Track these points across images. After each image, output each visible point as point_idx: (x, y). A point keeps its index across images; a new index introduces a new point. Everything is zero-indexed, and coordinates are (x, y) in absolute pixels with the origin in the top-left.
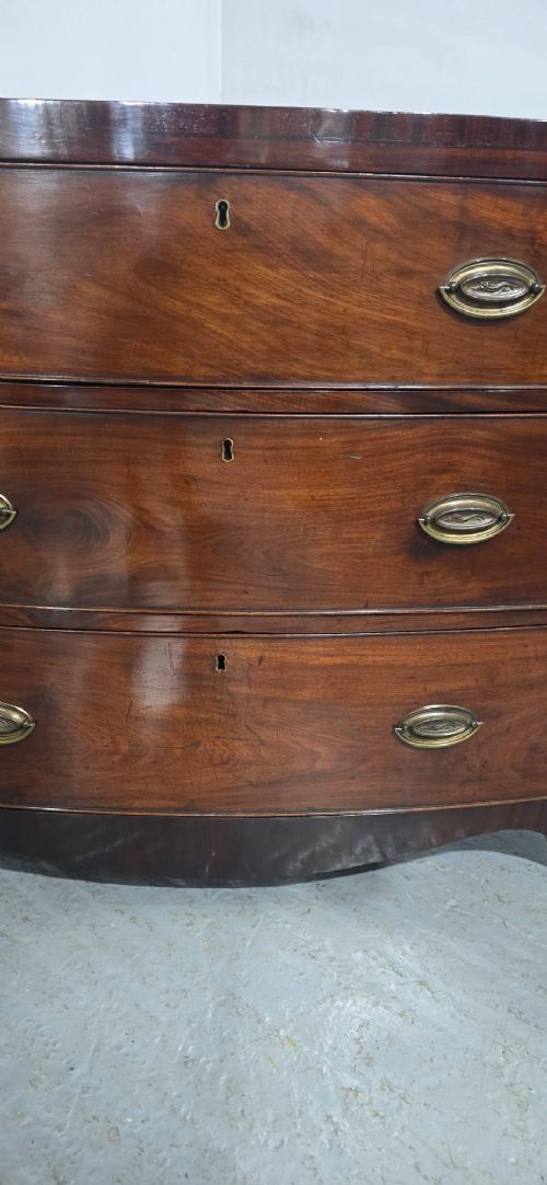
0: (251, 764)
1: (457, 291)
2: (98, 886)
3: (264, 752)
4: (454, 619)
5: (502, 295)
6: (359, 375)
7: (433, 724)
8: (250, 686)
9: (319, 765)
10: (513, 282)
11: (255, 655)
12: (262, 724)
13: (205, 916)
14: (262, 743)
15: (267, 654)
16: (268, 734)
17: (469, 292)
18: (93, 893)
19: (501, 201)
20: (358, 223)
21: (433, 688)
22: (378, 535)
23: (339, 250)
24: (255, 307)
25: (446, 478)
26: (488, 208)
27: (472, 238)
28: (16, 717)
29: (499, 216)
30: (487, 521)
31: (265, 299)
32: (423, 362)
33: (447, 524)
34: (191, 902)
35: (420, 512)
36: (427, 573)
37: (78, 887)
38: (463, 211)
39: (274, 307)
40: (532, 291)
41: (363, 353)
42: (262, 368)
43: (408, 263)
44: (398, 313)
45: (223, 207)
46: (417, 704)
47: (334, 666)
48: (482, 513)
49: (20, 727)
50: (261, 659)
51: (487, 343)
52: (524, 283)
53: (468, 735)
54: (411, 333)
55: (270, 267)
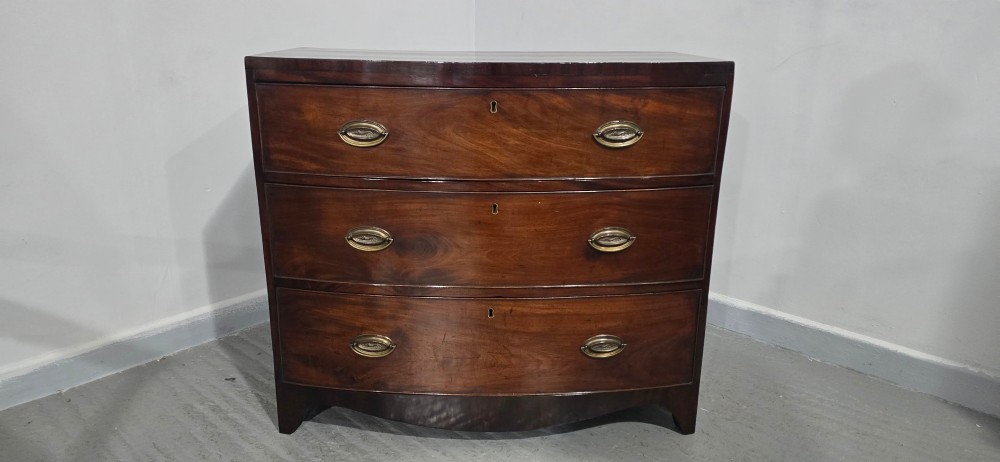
0: (506, 367)
1: (602, 136)
2: (423, 439)
3: (513, 360)
4: (609, 290)
5: (624, 138)
6: (557, 174)
7: (600, 345)
8: (505, 325)
9: (542, 367)
10: (628, 131)
11: (509, 308)
12: (511, 345)
13: (482, 452)
14: (512, 356)
15: (514, 308)
16: (514, 351)
17: (608, 136)
18: (421, 442)
19: (620, 97)
20: (555, 108)
21: (600, 326)
22: (568, 248)
23: (546, 120)
24: (508, 145)
25: (601, 221)
26: (613, 100)
27: (608, 114)
28: (386, 342)
29: (620, 103)
30: (622, 241)
31: (512, 141)
32: (588, 167)
33: (603, 243)
34: (474, 446)
35: (589, 236)
36: (594, 267)
37: (412, 440)
38: (604, 102)
39: (516, 145)
40: (637, 135)
41: (558, 164)
42: (511, 171)
43: (578, 125)
44: (575, 146)
45: (494, 104)
46: (593, 334)
47: (549, 314)
48: (620, 237)
49: (388, 348)
50: (511, 311)
51: (618, 158)
52: (633, 131)
53: (619, 351)
54: (581, 155)
55: (514, 128)
